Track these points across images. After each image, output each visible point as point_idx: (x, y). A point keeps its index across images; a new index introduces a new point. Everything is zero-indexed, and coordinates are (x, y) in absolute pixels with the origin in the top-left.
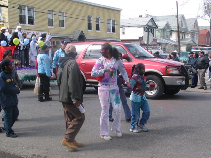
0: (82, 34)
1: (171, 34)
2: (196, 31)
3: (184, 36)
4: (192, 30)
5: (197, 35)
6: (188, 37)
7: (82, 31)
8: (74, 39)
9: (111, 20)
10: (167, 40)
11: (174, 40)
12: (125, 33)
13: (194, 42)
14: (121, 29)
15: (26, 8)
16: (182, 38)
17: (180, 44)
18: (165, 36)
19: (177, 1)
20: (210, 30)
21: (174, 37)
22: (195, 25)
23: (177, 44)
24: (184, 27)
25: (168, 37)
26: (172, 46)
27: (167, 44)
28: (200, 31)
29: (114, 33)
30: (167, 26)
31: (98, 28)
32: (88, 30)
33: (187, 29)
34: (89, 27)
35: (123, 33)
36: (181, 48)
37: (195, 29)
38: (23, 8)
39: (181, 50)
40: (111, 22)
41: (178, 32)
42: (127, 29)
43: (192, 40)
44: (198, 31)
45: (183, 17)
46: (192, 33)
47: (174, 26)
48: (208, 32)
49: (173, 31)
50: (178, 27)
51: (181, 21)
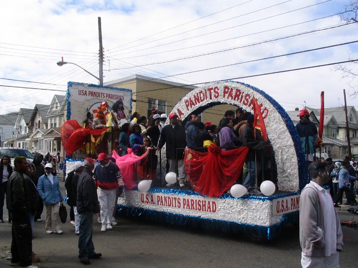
1: (338, 131)
3: (356, 133)
10: (333, 139)
11: (342, 140)
15: (157, 102)
16: (352, 136)
17: (351, 144)
18: (330, 134)
19: (344, 90)
21: (342, 135)
23: (347, 144)
24: (355, 122)
25: (334, 136)
26: (340, 147)
27: (332, 145)
30: (333, 121)
36: (352, 149)
38: (153, 102)
39: (352, 152)
41: (348, 129)
45: (353, 109)
47: (341, 120)
49: (340, 128)
50: (347, 122)
51: (351, 115)
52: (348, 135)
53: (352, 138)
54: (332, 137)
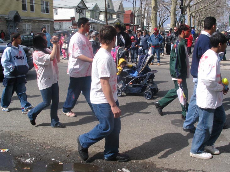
0: (18, 15)
1: (100, 14)
2: (121, 12)
3: (111, 16)
4: (118, 11)
5: (122, 15)
6: (115, 17)
7: (17, 12)
8: (9, 19)
9: (45, 2)
10: (96, 20)
11: (102, 20)
12: (58, 14)
13: (120, 21)
14: (54, 10)
16: (109, 18)
18: (95, 16)
20: (133, 11)
21: (102, 17)
22: (121, 6)
23: (105, 23)
24: (111, 8)
26: (101, 25)
27: (96, 23)
28: (125, 12)
29: (48, 14)
30: (96, 7)
31: (32, 9)
32: (23, 11)
33: (113, 10)
34: (24, 8)
35: (56, 14)
37: (121, 10)
40: (45, 4)
41: (106, 13)
42: (59, 10)
43: (118, 20)
44: (124, 12)
46: (118, 14)
47: (102, 7)
48: (132, 13)
49: (101, 11)
50: (106, 8)
51: (108, 3)
52: (106, 17)
53: (109, 19)
54: (96, 18)
